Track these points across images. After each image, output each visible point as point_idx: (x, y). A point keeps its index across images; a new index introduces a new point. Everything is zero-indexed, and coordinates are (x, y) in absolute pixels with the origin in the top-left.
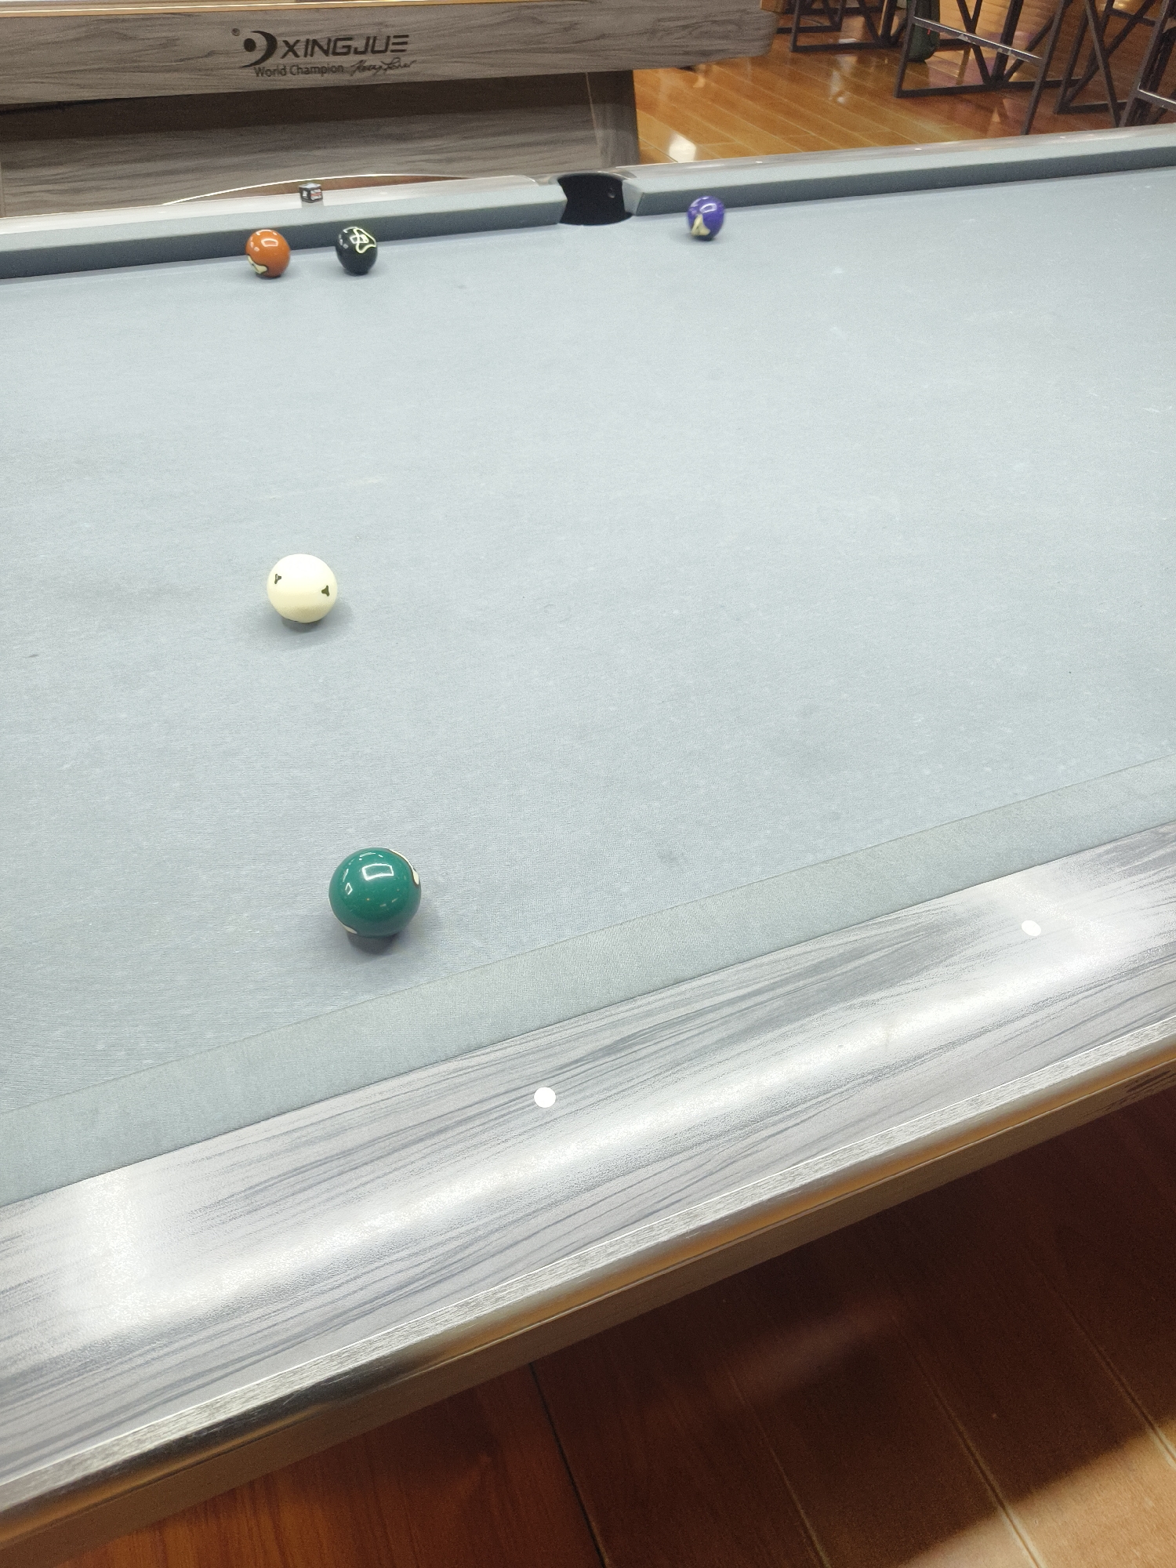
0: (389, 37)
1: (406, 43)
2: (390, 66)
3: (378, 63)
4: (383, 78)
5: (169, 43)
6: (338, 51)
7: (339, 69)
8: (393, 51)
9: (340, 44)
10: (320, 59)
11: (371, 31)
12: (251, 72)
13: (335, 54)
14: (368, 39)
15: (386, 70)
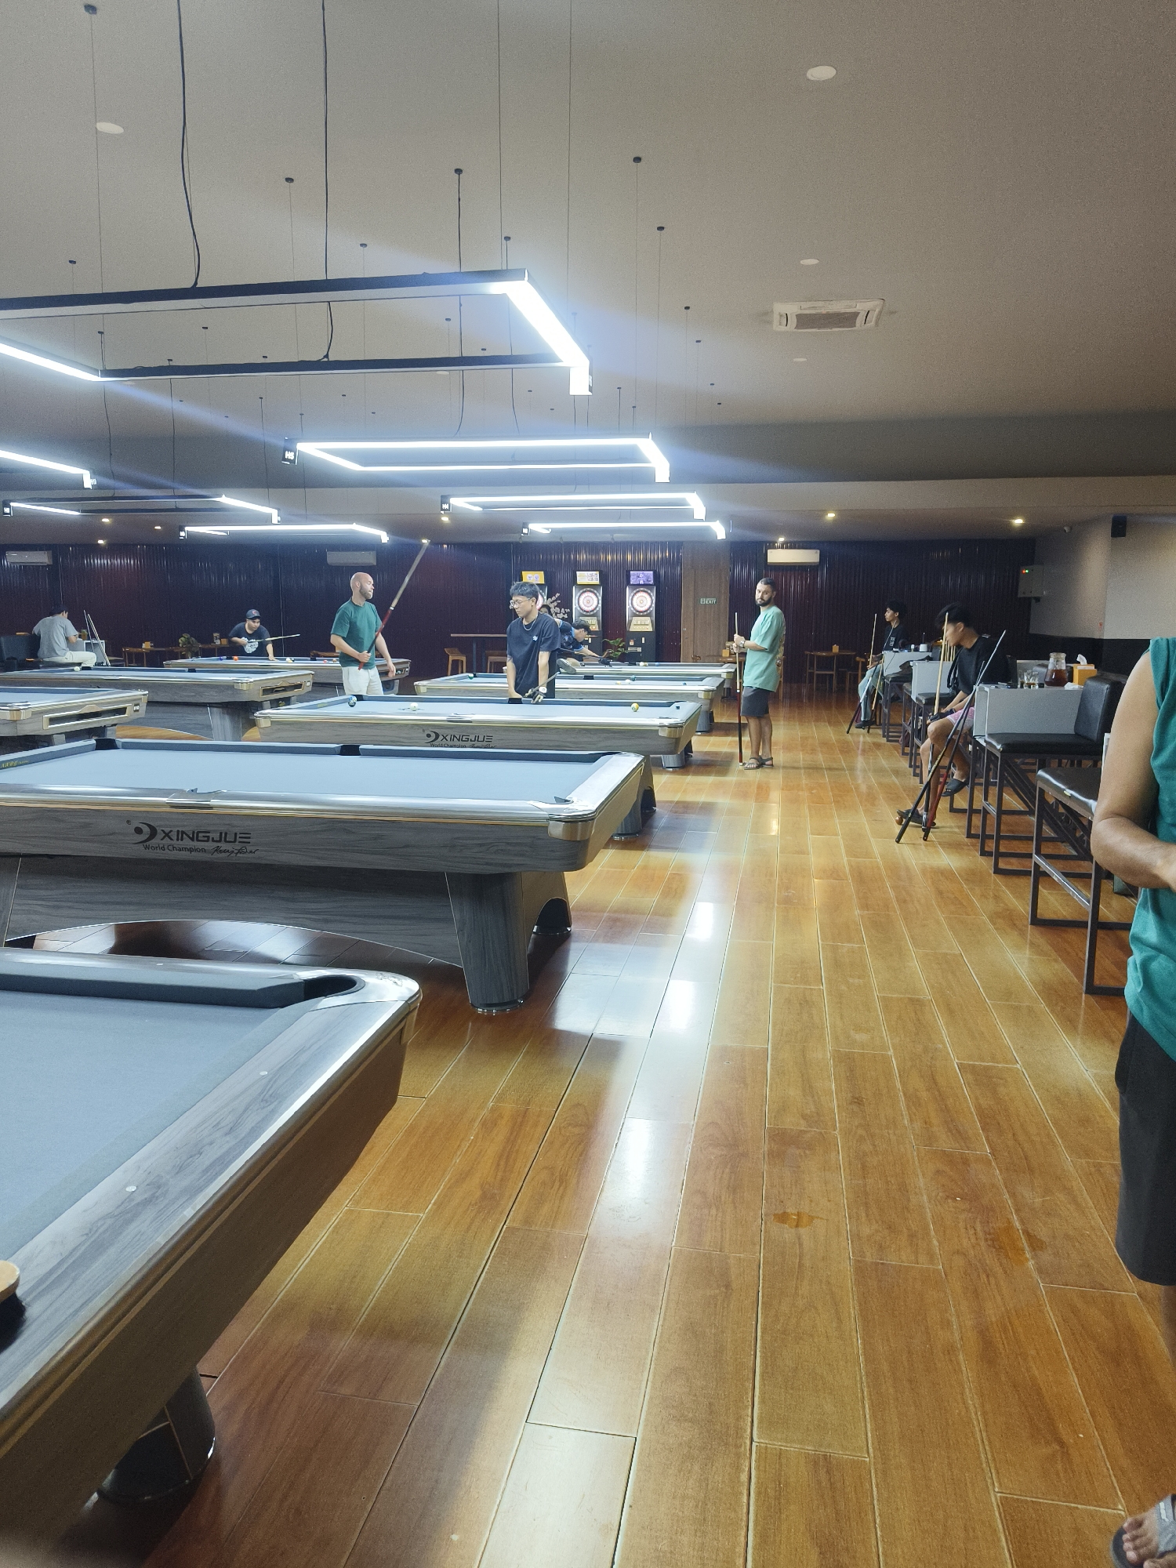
0: (236, 834)
1: (249, 838)
2: (240, 852)
3: (231, 849)
4: (234, 858)
5: (86, 826)
6: (200, 838)
7: (203, 850)
8: (240, 842)
9: (200, 835)
10: (187, 842)
11: (223, 829)
12: (141, 847)
13: (198, 840)
14: (221, 833)
15: (237, 853)
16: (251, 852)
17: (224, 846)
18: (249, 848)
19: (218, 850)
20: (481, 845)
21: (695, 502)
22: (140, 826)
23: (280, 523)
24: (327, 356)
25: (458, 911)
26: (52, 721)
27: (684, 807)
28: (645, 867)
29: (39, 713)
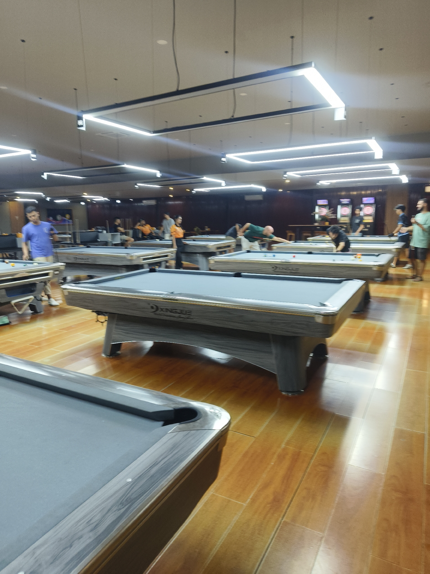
16: (192, 319)
17: (182, 316)
18: (192, 317)
19: (180, 317)
20: (285, 323)
21: (394, 168)
22: (153, 306)
23: (226, 185)
24: (233, 117)
25: (274, 349)
26: (144, 259)
27: (384, 300)
28: (364, 328)
29: (139, 257)
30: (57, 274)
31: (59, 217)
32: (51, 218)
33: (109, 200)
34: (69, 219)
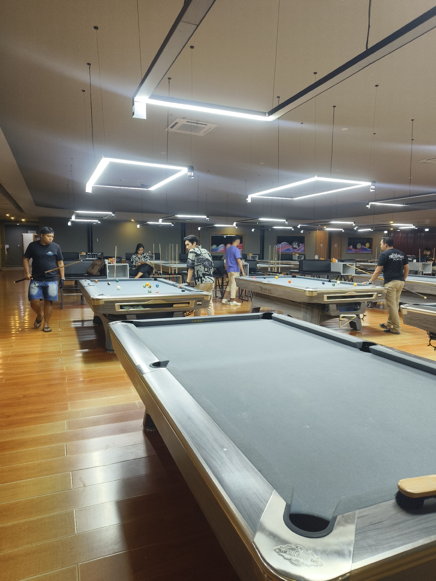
30: (381, 296)
31: (359, 246)
32: (351, 247)
33: (417, 228)
34: (369, 248)
